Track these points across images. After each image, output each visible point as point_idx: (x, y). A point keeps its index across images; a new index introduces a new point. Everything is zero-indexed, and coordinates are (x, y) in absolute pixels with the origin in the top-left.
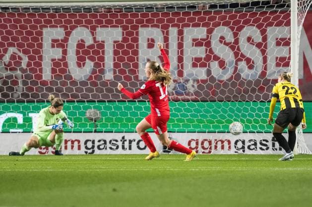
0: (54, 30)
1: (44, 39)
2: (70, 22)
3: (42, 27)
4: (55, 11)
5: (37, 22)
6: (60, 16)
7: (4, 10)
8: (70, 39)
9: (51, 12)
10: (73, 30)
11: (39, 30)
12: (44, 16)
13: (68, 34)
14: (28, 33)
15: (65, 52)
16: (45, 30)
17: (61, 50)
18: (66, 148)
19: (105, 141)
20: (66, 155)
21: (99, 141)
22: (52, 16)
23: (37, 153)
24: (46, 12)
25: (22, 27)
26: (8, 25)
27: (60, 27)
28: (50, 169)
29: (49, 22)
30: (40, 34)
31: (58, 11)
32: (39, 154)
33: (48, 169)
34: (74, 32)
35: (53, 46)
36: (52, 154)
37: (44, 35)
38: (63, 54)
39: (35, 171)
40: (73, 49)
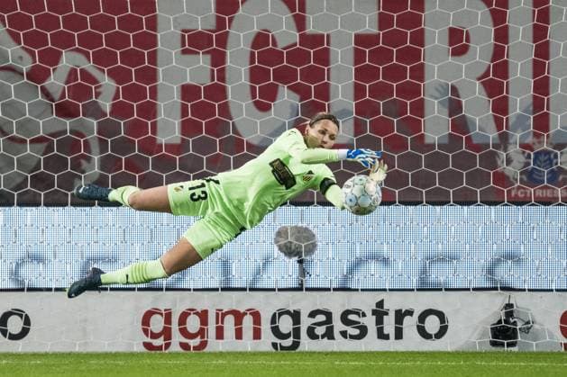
18: (220, 334)
19: (329, 315)
21: (313, 314)
36: (180, 349)
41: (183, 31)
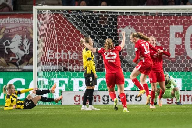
0: (177, 27)
1: (170, 32)
2: (187, 21)
3: (169, 25)
4: (177, 15)
5: (166, 21)
6: (181, 18)
7: (146, 14)
8: (187, 32)
9: (175, 15)
10: (189, 26)
11: (167, 26)
12: (171, 18)
13: (186, 29)
14: (160, 28)
15: (183, 40)
16: (171, 27)
17: (181, 39)
18: (184, 100)
20: (184, 105)
22: (176, 18)
23: (166, 103)
24: (172, 16)
25: (157, 25)
26: (148, 23)
27: (181, 24)
28: (174, 113)
29: (174, 21)
30: (168, 28)
31: (179, 15)
32: (167, 104)
33: (173, 113)
34: (189, 27)
35: (176, 36)
36: (175, 104)
37: (171, 30)
38: (182, 40)
39: (165, 115)
40: (189, 38)
41: (176, 33)
